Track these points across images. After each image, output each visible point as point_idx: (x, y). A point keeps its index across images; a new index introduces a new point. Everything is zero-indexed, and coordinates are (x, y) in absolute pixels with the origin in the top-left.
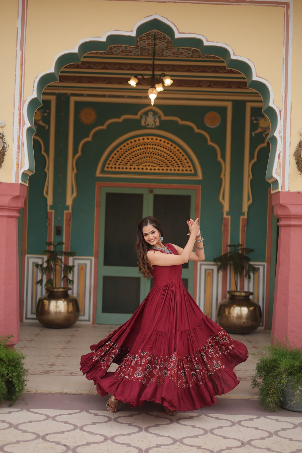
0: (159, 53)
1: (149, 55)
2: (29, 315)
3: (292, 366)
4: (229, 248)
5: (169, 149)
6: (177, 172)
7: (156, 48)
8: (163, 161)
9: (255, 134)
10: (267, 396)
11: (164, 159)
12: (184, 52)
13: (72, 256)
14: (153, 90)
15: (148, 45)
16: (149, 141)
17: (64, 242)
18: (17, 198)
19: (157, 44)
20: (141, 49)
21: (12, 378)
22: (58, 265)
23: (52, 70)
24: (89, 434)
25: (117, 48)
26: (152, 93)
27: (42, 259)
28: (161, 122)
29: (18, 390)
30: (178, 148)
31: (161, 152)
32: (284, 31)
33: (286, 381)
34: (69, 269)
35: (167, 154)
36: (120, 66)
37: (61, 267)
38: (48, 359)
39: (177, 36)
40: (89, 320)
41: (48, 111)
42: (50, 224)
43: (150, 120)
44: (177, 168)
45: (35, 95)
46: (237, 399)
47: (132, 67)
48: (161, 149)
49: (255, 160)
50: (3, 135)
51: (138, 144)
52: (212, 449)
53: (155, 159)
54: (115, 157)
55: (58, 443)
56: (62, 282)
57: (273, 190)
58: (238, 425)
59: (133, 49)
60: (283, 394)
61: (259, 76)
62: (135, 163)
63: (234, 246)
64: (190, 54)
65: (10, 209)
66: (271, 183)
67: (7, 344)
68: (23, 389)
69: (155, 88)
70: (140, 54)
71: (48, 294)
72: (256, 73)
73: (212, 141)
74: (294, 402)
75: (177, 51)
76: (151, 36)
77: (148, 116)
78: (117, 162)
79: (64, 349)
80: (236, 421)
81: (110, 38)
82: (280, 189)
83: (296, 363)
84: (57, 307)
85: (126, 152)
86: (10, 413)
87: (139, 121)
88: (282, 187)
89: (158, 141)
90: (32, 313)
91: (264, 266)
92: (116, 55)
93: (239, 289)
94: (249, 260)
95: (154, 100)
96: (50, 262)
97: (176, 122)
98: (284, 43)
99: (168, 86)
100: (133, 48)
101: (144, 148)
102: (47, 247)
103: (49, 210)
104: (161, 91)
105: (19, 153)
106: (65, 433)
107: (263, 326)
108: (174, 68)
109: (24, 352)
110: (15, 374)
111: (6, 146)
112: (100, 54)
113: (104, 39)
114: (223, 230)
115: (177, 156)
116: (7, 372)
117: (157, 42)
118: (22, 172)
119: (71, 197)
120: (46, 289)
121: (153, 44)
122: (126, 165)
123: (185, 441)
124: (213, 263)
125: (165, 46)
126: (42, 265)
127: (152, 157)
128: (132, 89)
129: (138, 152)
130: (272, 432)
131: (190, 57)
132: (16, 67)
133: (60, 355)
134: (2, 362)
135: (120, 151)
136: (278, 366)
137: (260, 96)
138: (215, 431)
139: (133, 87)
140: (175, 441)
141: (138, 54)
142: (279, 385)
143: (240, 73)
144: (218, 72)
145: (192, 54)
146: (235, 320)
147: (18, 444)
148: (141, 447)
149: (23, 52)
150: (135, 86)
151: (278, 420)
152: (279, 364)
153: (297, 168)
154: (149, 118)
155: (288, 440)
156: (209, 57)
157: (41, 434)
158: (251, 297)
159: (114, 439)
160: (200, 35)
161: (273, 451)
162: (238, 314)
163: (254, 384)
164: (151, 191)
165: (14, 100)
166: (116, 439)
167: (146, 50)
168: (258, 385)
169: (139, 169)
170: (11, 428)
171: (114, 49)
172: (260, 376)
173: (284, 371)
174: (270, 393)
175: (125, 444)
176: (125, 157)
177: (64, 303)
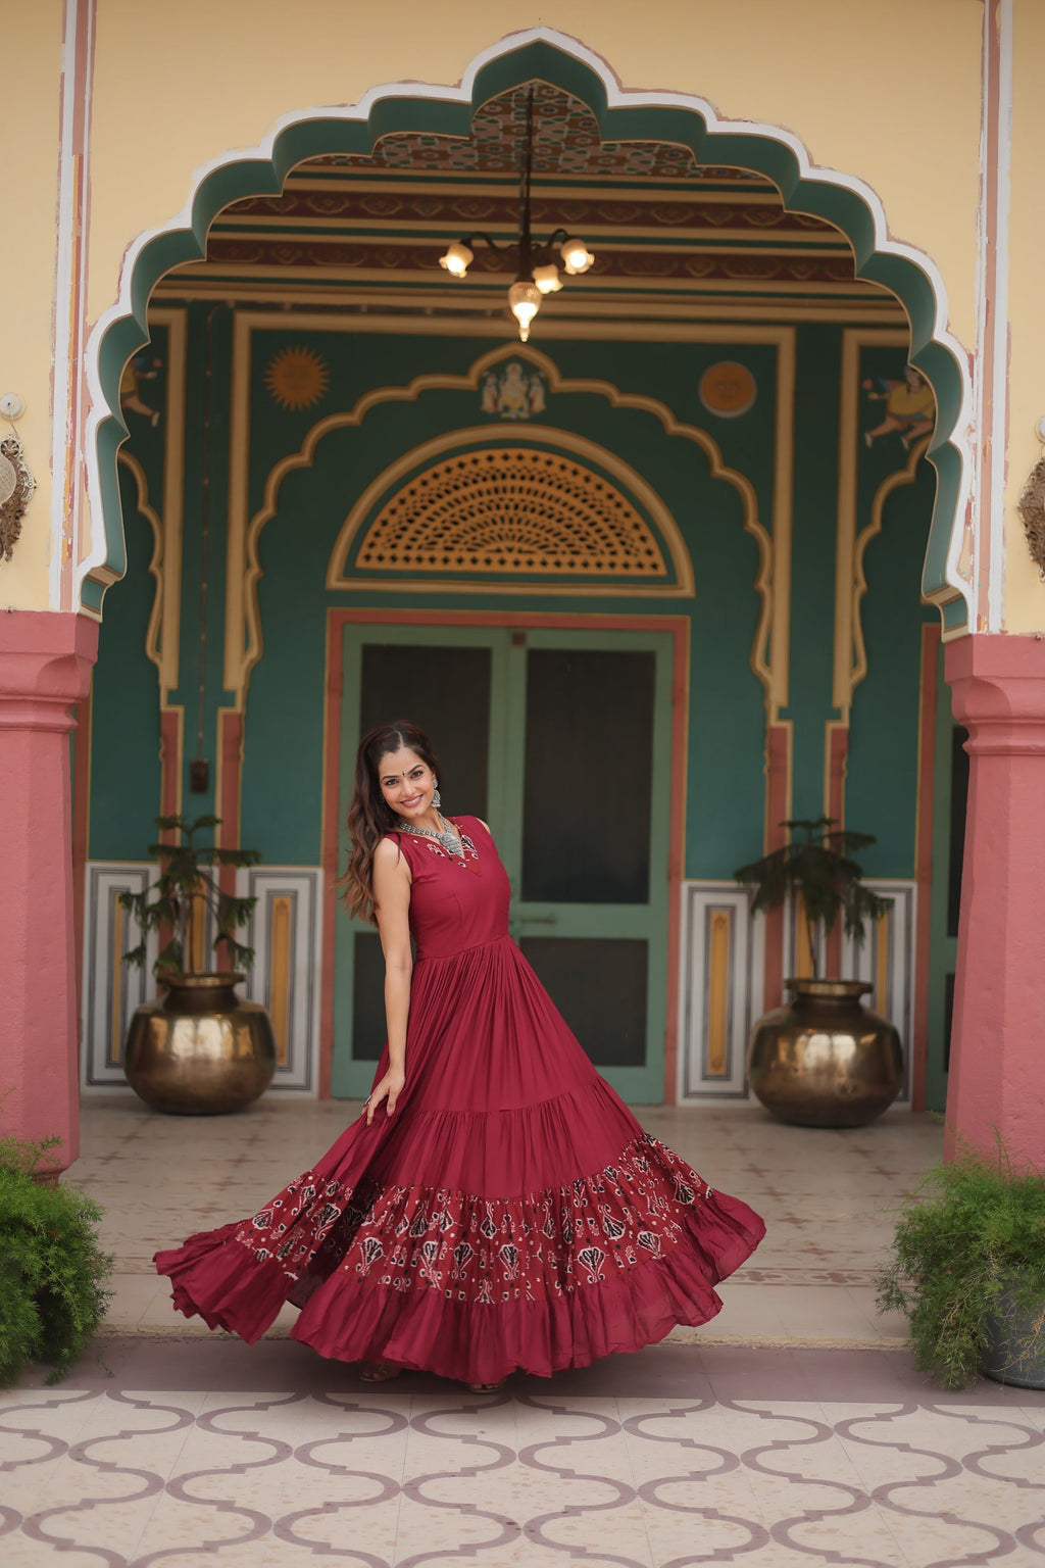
0: (542, 161)
1: (508, 167)
2: (101, 1072)
3: (1022, 1234)
4: (787, 832)
5: (580, 491)
6: (606, 570)
7: (534, 144)
8: (559, 534)
9: (876, 440)
10: (937, 1336)
11: (561, 527)
12: (628, 156)
13: (248, 864)
14: (526, 288)
15: (505, 133)
16: (509, 464)
17: (219, 814)
18: (65, 662)
19: (536, 128)
20: (480, 148)
21: (59, 1284)
22: (197, 895)
23: (184, 220)
24: (331, 1474)
25: (399, 143)
26: (522, 298)
27: (143, 877)
28: (550, 397)
29: (80, 1328)
30: (608, 488)
31: (552, 504)
32: (983, 83)
33: (1000, 1286)
34: (237, 909)
35: (572, 509)
36: (408, 206)
37: (210, 902)
38: (175, 1220)
39: (616, 99)
40: (307, 1087)
41: (157, 363)
42: (170, 755)
43: (512, 391)
44: (606, 559)
45: (125, 308)
46: (830, 1350)
47: (449, 208)
48: (552, 491)
49: (876, 527)
50: (15, 445)
51: (472, 476)
52: (755, 1520)
53: (529, 528)
54: (393, 520)
55: (226, 1506)
56: (214, 955)
57: (948, 629)
58: (839, 1437)
59: (453, 148)
60: (993, 1326)
61: (896, 237)
62: (463, 541)
63: (807, 825)
64: (649, 162)
65: (42, 702)
66: (941, 604)
67: (37, 1169)
68: (95, 1324)
69: (533, 281)
70: (476, 164)
71: (165, 996)
72: (888, 227)
73: (727, 463)
74: (1023, 1356)
75: (605, 153)
76: (515, 101)
77: (506, 380)
78: (399, 537)
79: (225, 1184)
80: (831, 1424)
81: (383, 107)
82: (972, 628)
83: (1036, 1220)
84: (196, 1039)
85: (432, 502)
86: (53, 1404)
87: (476, 396)
88: (979, 618)
89: (541, 465)
90: (110, 1064)
91: (909, 892)
92: (394, 166)
93: (822, 975)
94: (858, 872)
95: (531, 322)
96: (170, 885)
97: (604, 399)
98: (982, 122)
99: (578, 274)
100: (455, 144)
101: (492, 491)
102: (161, 833)
103: (164, 707)
104: (551, 292)
105: (72, 506)
106: (249, 1471)
107: (905, 1098)
108: (593, 212)
109: (95, 1195)
110: (69, 1272)
111: (26, 484)
112: (338, 164)
113: (362, 113)
114: (766, 769)
115: (605, 515)
116: (41, 1267)
117: (538, 122)
118: (85, 574)
119: (242, 661)
120: (159, 981)
121: (524, 130)
122: (432, 549)
123: (661, 1493)
124: (733, 884)
125: (565, 135)
126: (142, 898)
127: (519, 521)
128: (454, 286)
129: (471, 502)
130: (958, 1458)
131: (650, 173)
132: (58, 212)
133: (216, 1206)
134: (23, 1231)
135: (410, 500)
136: (978, 1232)
137: (902, 309)
138: (761, 1459)
139: (458, 277)
140: (626, 1494)
141: (470, 163)
142: (979, 1298)
143: (829, 229)
144: (745, 225)
145: (656, 162)
146: (811, 1082)
147: (89, 1512)
148: (513, 1517)
149: (81, 158)
150: (463, 274)
151: (975, 1417)
152: (979, 1227)
153: (1032, 554)
154: (508, 384)
155: (1014, 1484)
156: (714, 173)
157: (167, 1477)
158: (865, 1000)
159: (416, 1488)
160: (694, 96)
161: (965, 1523)
162: (818, 1059)
163: (887, 1298)
164: (518, 639)
165: (54, 326)
166: (425, 1490)
167: (497, 149)
168: (900, 1301)
169: (474, 561)
170: (60, 1458)
171: (389, 146)
172: (908, 1270)
173: (994, 1251)
174: (945, 1325)
175: (458, 1506)
176: (428, 522)
177: (221, 1026)
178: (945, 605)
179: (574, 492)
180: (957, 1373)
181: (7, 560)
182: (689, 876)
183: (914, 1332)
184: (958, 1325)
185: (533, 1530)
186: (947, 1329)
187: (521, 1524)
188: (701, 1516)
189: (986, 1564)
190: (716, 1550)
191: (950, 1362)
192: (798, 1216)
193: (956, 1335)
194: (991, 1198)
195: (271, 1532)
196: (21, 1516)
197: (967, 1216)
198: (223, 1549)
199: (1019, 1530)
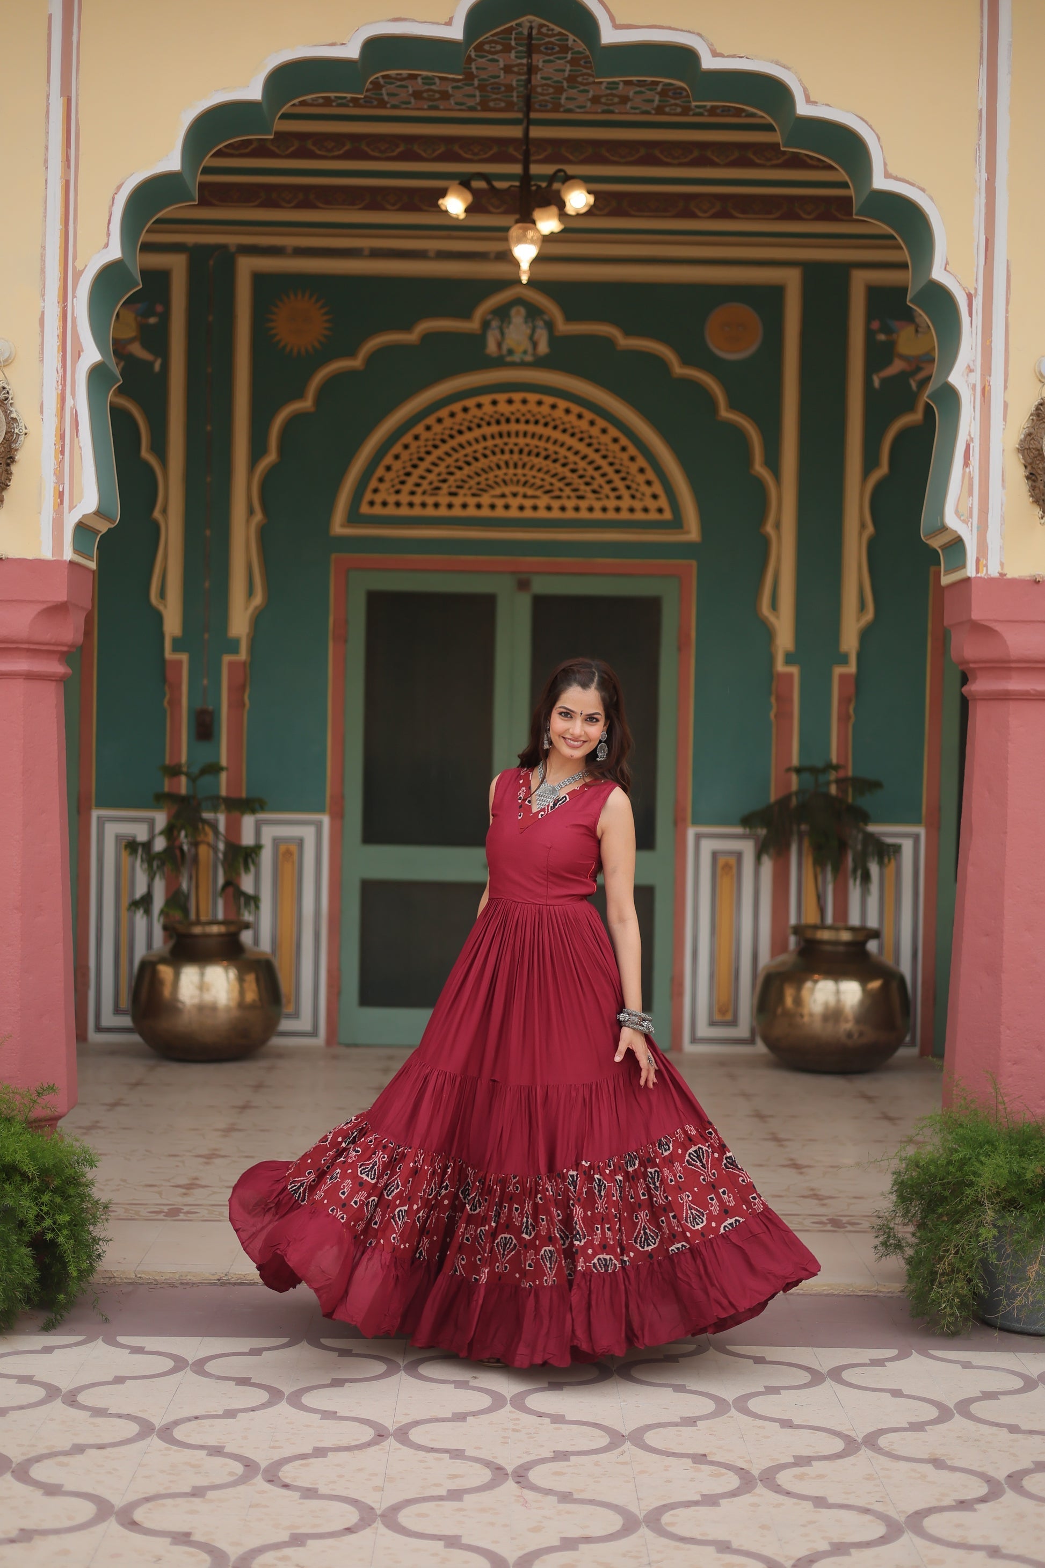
0: (546, 98)
1: (510, 107)
2: (108, 1019)
3: (1018, 1180)
4: (794, 778)
5: (585, 435)
6: (611, 515)
7: (534, 82)
8: (563, 478)
9: (883, 381)
10: (933, 1282)
11: (566, 472)
12: (631, 94)
13: (253, 811)
14: (526, 230)
15: (505, 72)
16: (513, 408)
17: (224, 762)
18: (57, 610)
19: (537, 66)
20: (481, 88)
21: (53, 1230)
22: (203, 842)
23: (173, 163)
24: (322, 1419)
25: (399, 83)
26: (521, 240)
27: (149, 825)
28: (553, 340)
29: (75, 1274)
30: (613, 432)
31: (557, 448)
32: (982, 16)
33: (995, 1232)
34: (242, 857)
35: (576, 453)
36: (409, 147)
37: (215, 849)
38: (178, 1166)
39: (609, 36)
40: (314, 1033)
41: (159, 308)
42: (175, 703)
43: (517, 335)
44: (612, 504)
45: (115, 252)
46: (827, 1295)
47: (451, 149)
48: (557, 435)
49: (883, 469)
50: (4, 391)
51: (476, 421)
52: (745, 1466)
53: (534, 472)
54: (397, 465)
55: (216, 1451)
56: (220, 903)
57: (948, 572)
58: (832, 1382)
59: (454, 87)
60: (989, 1273)
61: (894, 174)
62: (467, 486)
63: (813, 770)
64: (653, 101)
65: (33, 650)
66: (940, 547)
67: (32, 1116)
68: (91, 1270)
69: (534, 222)
70: (478, 104)
71: (171, 943)
72: (885, 164)
73: (733, 405)
74: (1017, 1302)
75: (609, 91)
76: (515, 39)
77: (510, 323)
78: (403, 483)
79: (229, 1130)
80: (824, 1369)
81: (373, 46)
82: (970, 571)
83: (1032, 1167)
84: (202, 987)
85: (436, 447)
86: (48, 1350)
87: (479, 340)
88: (978, 560)
89: (545, 409)
90: (117, 1011)
91: (916, 838)
92: (394, 107)
93: (829, 920)
94: (864, 817)
95: (531, 264)
96: (175, 833)
97: (609, 342)
98: (981, 56)
99: (578, 215)
100: (455, 84)
101: (497, 436)
102: (166, 781)
103: (168, 654)
104: (552, 233)
105: (62, 453)
106: (241, 1416)
107: (913, 1043)
108: (597, 153)
109: (93, 1143)
110: (64, 1218)
111: (17, 431)
112: (339, 105)
113: (352, 51)
114: (772, 715)
115: (610, 459)
116: (35, 1213)
117: (538, 60)
118: (76, 520)
119: (246, 608)
120: (165, 928)
121: (525, 68)
122: (436, 495)
123: (651, 1438)
124: (739, 830)
125: (567, 74)
126: (147, 846)
127: (524, 466)
128: (453, 228)
129: (476, 447)
130: (951, 1404)
131: (653, 112)
132: (46, 155)
133: (218, 1153)
134: (18, 1178)
135: (414, 445)
136: (974, 1179)
137: (901, 248)
138: (752, 1404)
139: (457, 219)
140: (616, 1439)
141: (471, 103)
142: (973, 1244)
143: (831, 168)
144: (752, 164)
145: (660, 101)
146: (817, 1026)
147: (79, 1457)
148: (501, 1462)
149: (69, 101)
150: (462, 215)
151: (970, 1362)
152: (974, 1173)
153: (1032, 496)
154: (511, 327)
155: (1005, 1430)
156: (719, 111)
157: (158, 1422)
158: (872, 946)
159: (407, 1433)
160: (689, 32)
161: (954, 1469)
162: (826, 1005)
163: (884, 1244)
164: (523, 585)
165: (43, 270)
166: (415, 1435)
167: (499, 88)
168: (899, 1246)
169: (479, 506)
170: (54, 1403)
171: (389, 86)
172: (904, 1216)
173: (989, 1197)
174: (940, 1271)
175: (446, 1451)
176: (432, 467)
177: (227, 972)
178: (944, 547)
179: (579, 436)
180: (951, 1319)
182: (695, 822)
183: (911, 1277)
184: (954, 1270)
185: (521, 1475)
186: (943, 1274)
187: (510, 1469)
188: (689, 1461)
189: (975, 1510)
190: (702, 1495)
191: (945, 1308)
192: (799, 1162)
193: (950, 1282)
194: (986, 1145)
195: (259, 1477)
196: (11, 1461)
197: (963, 1162)
198: (210, 1495)
199: (1009, 1476)
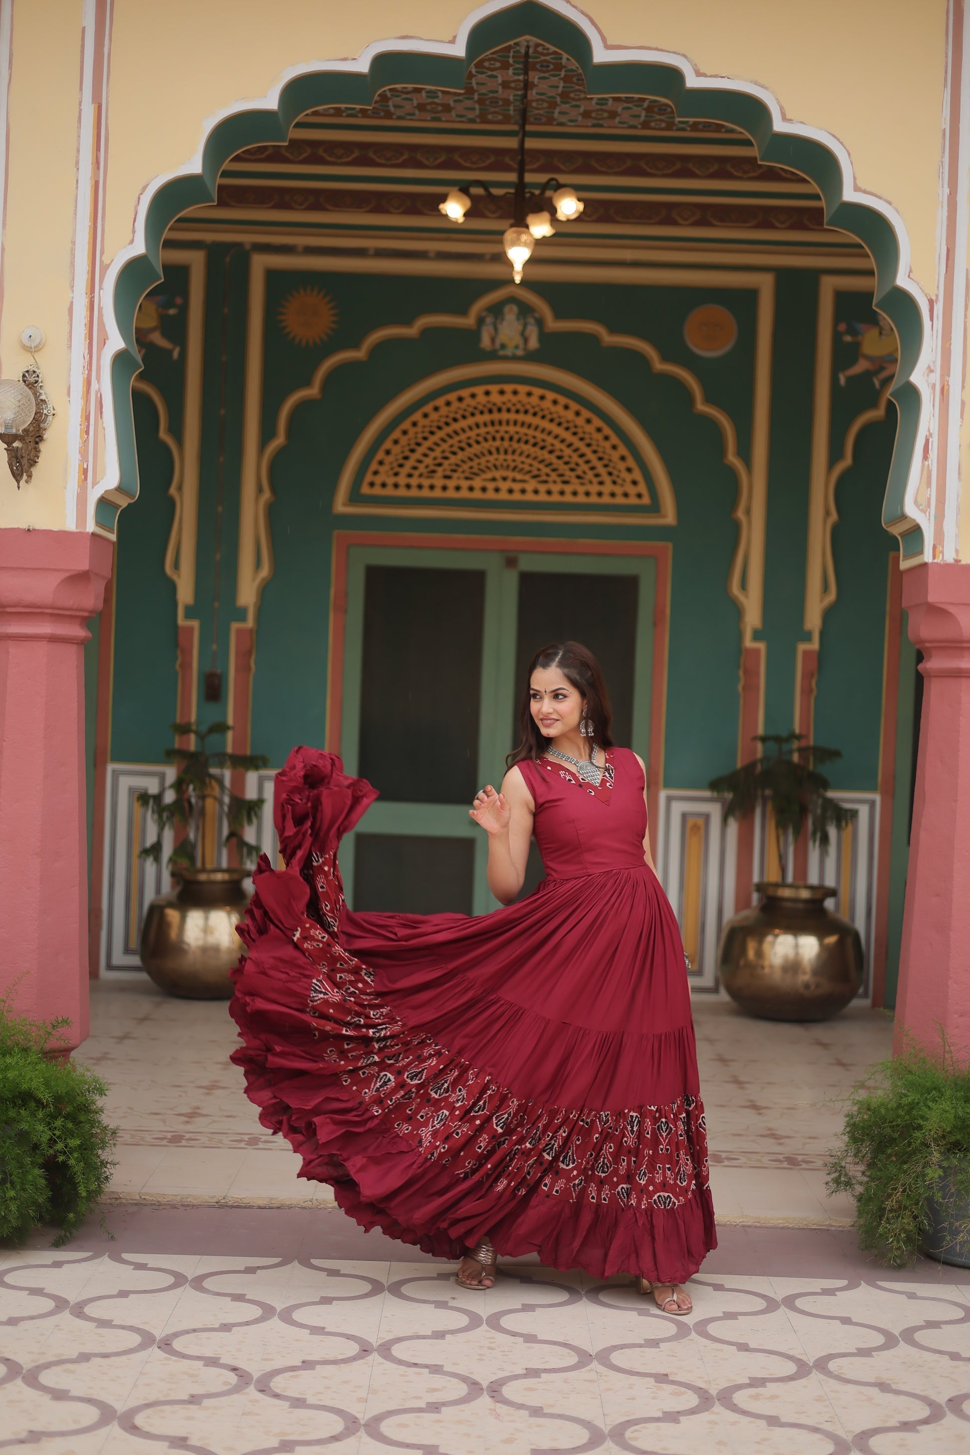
0: (541, 112)
1: (507, 120)
2: (119, 958)
3: (962, 1124)
4: (759, 746)
5: (571, 425)
6: (594, 499)
7: (529, 97)
8: (550, 464)
9: (849, 379)
10: (881, 1217)
11: (552, 458)
12: (619, 110)
13: (257, 768)
14: (519, 234)
15: (503, 88)
16: (504, 398)
17: (230, 721)
18: (80, 578)
19: (533, 83)
20: (481, 102)
21: (65, 1153)
22: (209, 796)
23: (194, 166)
24: (311, 1334)
25: (404, 96)
26: (516, 243)
27: (160, 779)
28: (543, 336)
29: (84, 1194)
30: (597, 422)
31: (544, 436)
32: (947, 43)
33: (941, 1172)
34: (245, 810)
35: (563, 441)
36: (413, 156)
37: (221, 802)
38: (180, 1096)
39: (601, 55)
41: (179, 301)
42: (186, 666)
43: (510, 331)
44: (594, 488)
45: (139, 248)
46: (782, 1228)
47: (451, 158)
48: (545, 424)
49: (848, 461)
50: (35, 375)
51: (470, 410)
52: (703, 1386)
53: (523, 458)
54: (396, 450)
55: (212, 1362)
56: (225, 852)
57: (906, 557)
58: (785, 1309)
59: (455, 100)
60: (934, 1211)
61: (863, 188)
62: (460, 470)
63: (777, 739)
64: (639, 116)
65: (57, 614)
66: (899, 534)
67: (47, 1047)
68: (99, 1191)
69: (527, 227)
70: (477, 116)
71: (178, 889)
72: (855, 178)
73: (709, 399)
74: (960, 1238)
75: (599, 107)
76: (513, 57)
77: (503, 319)
78: (401, 466)
80: (779, 1297)
81: (382, 61)
82: (927, 557)
84: (206, 930)
85: (432, 433)
86: (58, 1264)
87: (474, 334)
88: (934, 547)
89: (534, 400)
90: (127, 950)
91: (872, 804)
92: (400, 118)
93: (790, 879)
94: (825, 784)
95: (524, 266)
96: (184, 787)
97: (594, 339)
98: (946, 80)
99: (569, 221)
100: (457, 97)
101: (489, 424)
102: (177, 738)
103: (181, 621)
104: (544, 237)
105: (87, 433)
106: (235, 1329)
107: (865, 995)
108: (586, 163)
109: (104, 1073)
110: (74, 1142)
111: (45, 412)
112: (349, 116)
113: (363, 66)
114: (740, 687)
115: (594, 448)
116: (48, 1137)
117: (534, 77)
118: (99, 495)
119: (254, 580)
120: (173, 875)
121: (522, 84)
122: (431, 477)
123: (617, 1358)
124: (707, 794)
125: (560, 90)
126: (158, 798)
127: (514, 452)
128: (452, 231)
129: (469, 434)
130: (897, 1332)
131: (640, 126)
132: (78, 157)
133: (219, 1084)
134: (33, 1104)
135: (412, 431)
136: (922, 1123)
137: (868, 256)
138: (712, 1329)
139: (456, 223)
140: (584, 1358)
141: (471, 115)
142: (920, 1183)
143: (803, 181)
144: (729, 176)
145: (646, 116)
146: (777, 977)
147: (85, 1365)
148: (476, 1377)
149: (100, 107)
150: (461, 219)
152: (922, 1117)
154: (505, 324)
155: (947, 1357)
156: (700, 127)
157: (159, 1334)
158: (829, 904)
159: (389, 1349)
160: (675, 53)
161: (898, 1392)
162: (786, 959)
163: (837, 1181)
164: (511, 563)
165: (72, 264)
166: (397, 1351)
167: (497, 102)
168: (848, 1184)
169: (471, 489)
170: (62, 1314)
171: (395, 99)
172: (855, 1156)
173: (935, 1140)
174: (889, 1208)
175: (426, 1366)
176: (428, 452)
177: (229, 917)
178: (903, 535)
179: (565, 425)
180: (899, 1252)
181: (27, 482)
182: (667, 785)
183: (860, 1213)
184: (901, 1207)
185: (495, 1390)
186: (891, 1211)
187: (485, 1384)
188: (652, 1380)
189: (918, 1431)
190: (664, 1413)
191: (892, 1242)
192: (758, 1104)
193: (898, 1217)
194: (933, 1091)
195: (252, 1387)
196: (22, 1368)
197: (912, 1106)
198: (206, 1402)
199: (950, 1400)
